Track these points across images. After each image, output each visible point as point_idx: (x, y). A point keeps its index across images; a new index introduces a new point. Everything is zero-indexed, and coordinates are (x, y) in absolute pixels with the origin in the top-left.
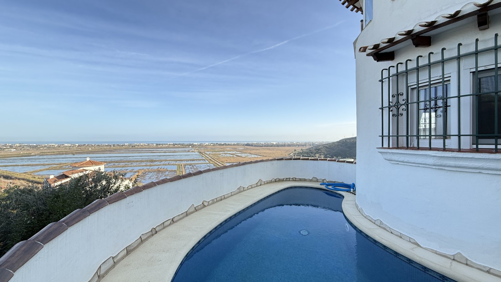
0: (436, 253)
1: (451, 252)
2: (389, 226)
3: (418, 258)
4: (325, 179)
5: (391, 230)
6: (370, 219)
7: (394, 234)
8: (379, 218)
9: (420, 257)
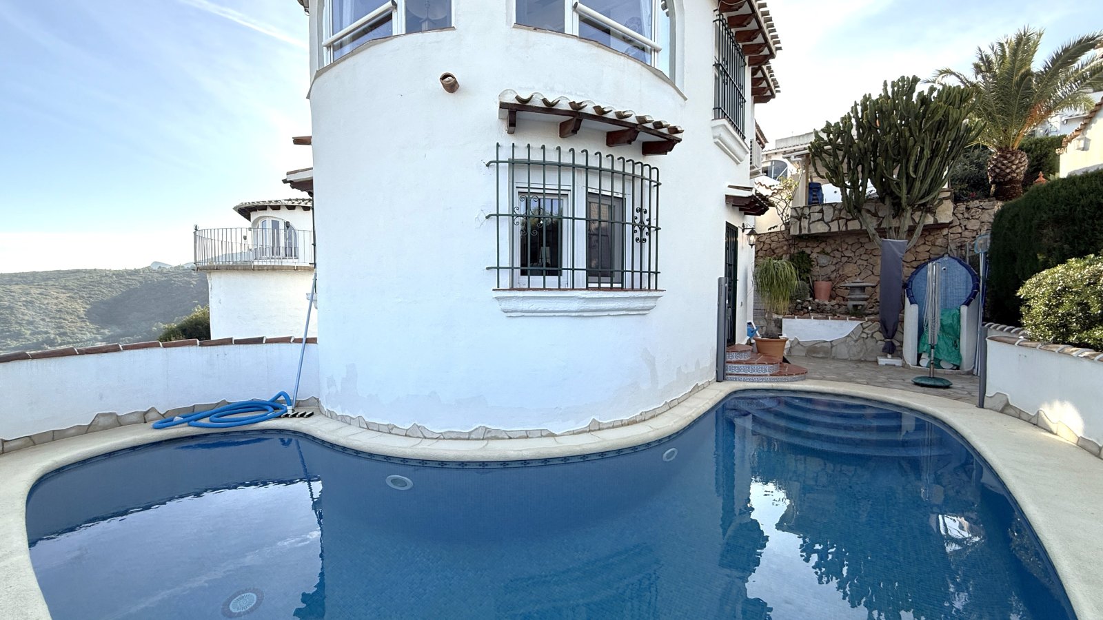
0: (574, 433)
1: (584, 425)
2: (503, 429)
3: (578, 449)
4: (153, 409)
5: (508, 433)
6: (453, 436)
7: (514, 438)
8: (480, 425)
9: (579, 446)
